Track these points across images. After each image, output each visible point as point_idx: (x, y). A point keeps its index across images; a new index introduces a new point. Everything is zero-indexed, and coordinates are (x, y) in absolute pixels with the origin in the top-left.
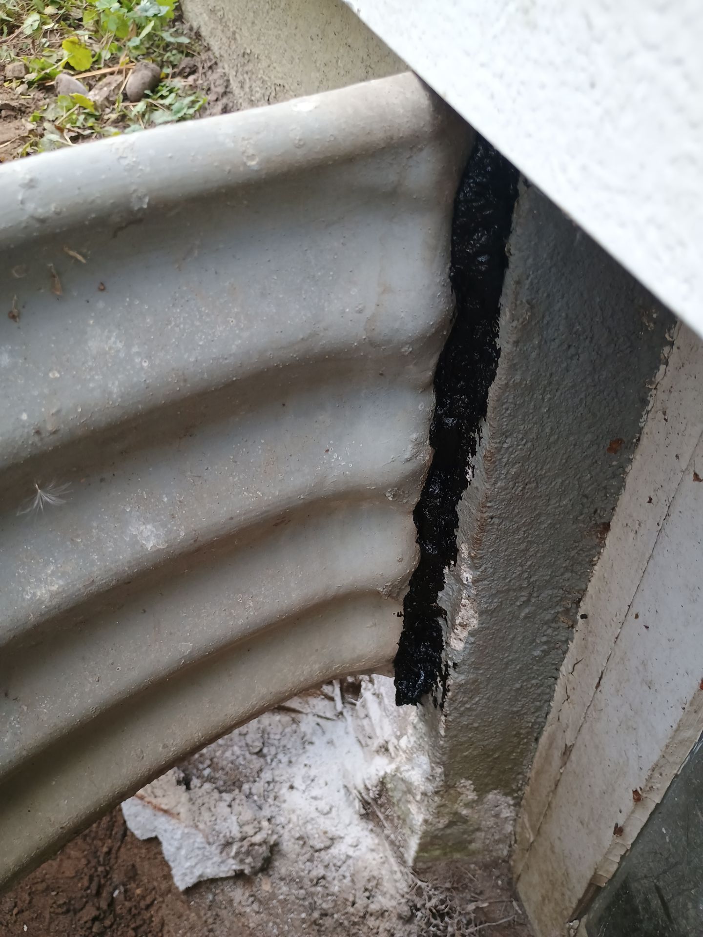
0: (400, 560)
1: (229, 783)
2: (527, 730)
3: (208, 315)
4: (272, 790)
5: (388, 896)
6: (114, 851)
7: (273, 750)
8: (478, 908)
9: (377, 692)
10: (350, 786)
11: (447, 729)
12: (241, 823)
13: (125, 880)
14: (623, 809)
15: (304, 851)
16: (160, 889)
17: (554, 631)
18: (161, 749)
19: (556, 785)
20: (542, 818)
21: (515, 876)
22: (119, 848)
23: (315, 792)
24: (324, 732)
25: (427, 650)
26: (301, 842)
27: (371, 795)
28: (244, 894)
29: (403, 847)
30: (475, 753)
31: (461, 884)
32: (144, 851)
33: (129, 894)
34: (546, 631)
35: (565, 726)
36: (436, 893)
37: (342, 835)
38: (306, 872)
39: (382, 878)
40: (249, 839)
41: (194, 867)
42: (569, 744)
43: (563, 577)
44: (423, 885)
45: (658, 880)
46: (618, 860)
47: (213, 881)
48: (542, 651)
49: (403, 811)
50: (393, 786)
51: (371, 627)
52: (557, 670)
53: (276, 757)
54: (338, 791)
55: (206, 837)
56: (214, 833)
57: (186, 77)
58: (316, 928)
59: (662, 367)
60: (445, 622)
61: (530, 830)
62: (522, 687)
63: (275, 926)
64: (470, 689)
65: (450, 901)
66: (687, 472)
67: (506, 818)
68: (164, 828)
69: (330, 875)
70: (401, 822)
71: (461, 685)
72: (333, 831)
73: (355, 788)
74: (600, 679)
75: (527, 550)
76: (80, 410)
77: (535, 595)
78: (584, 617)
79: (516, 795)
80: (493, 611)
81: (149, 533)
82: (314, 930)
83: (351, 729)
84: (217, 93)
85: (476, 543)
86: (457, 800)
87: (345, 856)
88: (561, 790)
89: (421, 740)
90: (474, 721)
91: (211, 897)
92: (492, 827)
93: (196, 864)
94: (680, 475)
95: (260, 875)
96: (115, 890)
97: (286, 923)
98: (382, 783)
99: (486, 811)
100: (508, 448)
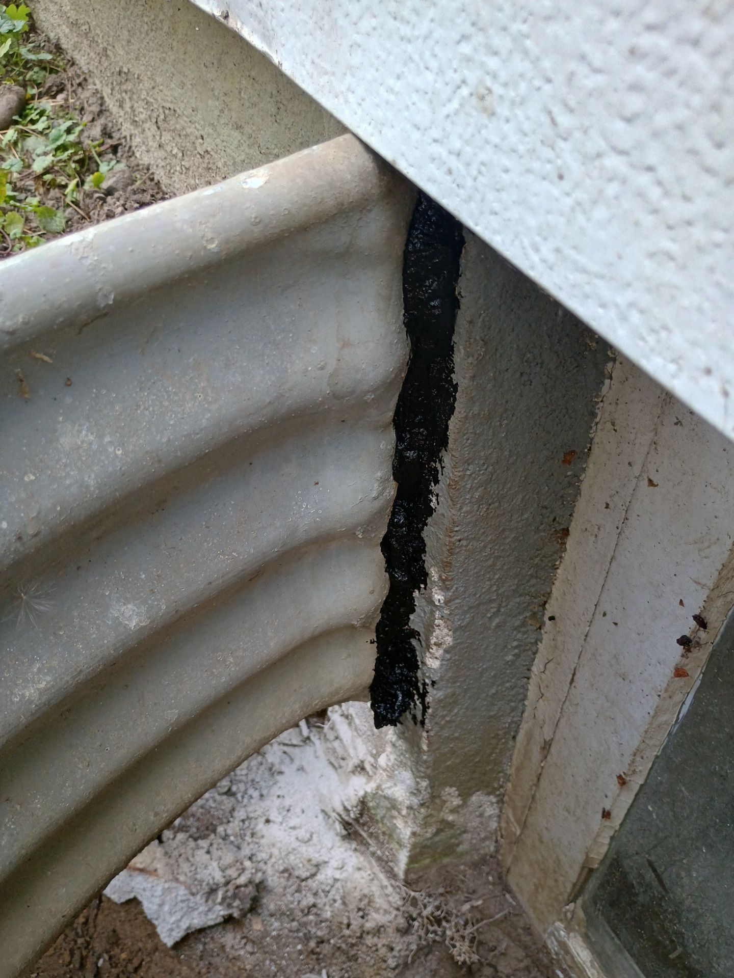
0: (372, 592)
1: (203, 828)
2: (504, 731)
3: (176, 394)
4: (248, 827)
5: (382, 911)
6: (91, 921)
7: (242, 787)
8: (472, 907)
9: (346, 713)
10: (328, 810)
11: (430, 745)
12: (223, 867)
13: (108, 947)
14: (609, 794)
15: (290, 883)
16: (147, 949)
17: (524, 635)
18: (152, 817)
19: (539, 779)
20: (526, 812)
21: (505, 870)
22: (96, 915)
23: (294, 822)
24: (292, 760)
25: (402, 671)
26: (286, 875)
27: (352, 815)
28: (235, 938)
29: (391, 861)
30: (458, 761)
31: (453, 887)
32: (123, 914)
33: (114, 960)
34: (516, 636)
35: (541, 722)
36: (431, 900)
37: (327, 860)
38: (296, 903)
39: (373, 895)
40: (233, 882)
41: (180, 920)
42: (548, 739)
43: (528, 584)
44: (417, 895)
45: (650, 855)
46: (607, 841)
47: (201, 931)
48: (514, 655)
49: (388, 827)
50: (375, 804)
51: (346, 658)
52: (529, 670)
53: (246, 794)
54: (316, 817)
55: (188, 888)
56: (196, 883)
57: (54, 97)
58: (314, 957)
59: (607, 381)
60: (419, 643)
61: (515, 824)
62: (497, 691)
63: (272, 963)
64: (450, 702)
65: (445, 905)
66: (641, 478)
67: (490, 816)
68: (142, 887)
69: (320, 901)
70: (386, 837)
71: (441, 701)
72: (316, 857)
73: (334, 811)
74: (574, 675)
75: (494, 565)
76: (59, 509)
77: (504, 604)
78: (552, 618)
79: (498, 793)
80: (466, 627)
81: (131, 613)
82: (312, 959)
83: (320, 753)
84: (91, 112)
85: (446, 566)
86: (442, 807)
87: (332, 880)
88: (544, 783)
89: (402, 757)
90: (455, 732)
91: (201, 947)
92: (478, 827)
93: (182, 917)
94: (635, 481)
95: (249, 915)
96: (98, 959)
97: (283, 958)
98: (363, 803)
99: (471, 813)
100: (470, 475)
